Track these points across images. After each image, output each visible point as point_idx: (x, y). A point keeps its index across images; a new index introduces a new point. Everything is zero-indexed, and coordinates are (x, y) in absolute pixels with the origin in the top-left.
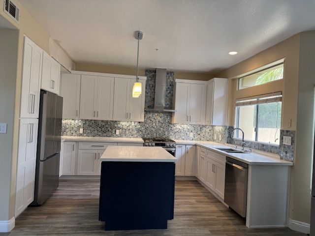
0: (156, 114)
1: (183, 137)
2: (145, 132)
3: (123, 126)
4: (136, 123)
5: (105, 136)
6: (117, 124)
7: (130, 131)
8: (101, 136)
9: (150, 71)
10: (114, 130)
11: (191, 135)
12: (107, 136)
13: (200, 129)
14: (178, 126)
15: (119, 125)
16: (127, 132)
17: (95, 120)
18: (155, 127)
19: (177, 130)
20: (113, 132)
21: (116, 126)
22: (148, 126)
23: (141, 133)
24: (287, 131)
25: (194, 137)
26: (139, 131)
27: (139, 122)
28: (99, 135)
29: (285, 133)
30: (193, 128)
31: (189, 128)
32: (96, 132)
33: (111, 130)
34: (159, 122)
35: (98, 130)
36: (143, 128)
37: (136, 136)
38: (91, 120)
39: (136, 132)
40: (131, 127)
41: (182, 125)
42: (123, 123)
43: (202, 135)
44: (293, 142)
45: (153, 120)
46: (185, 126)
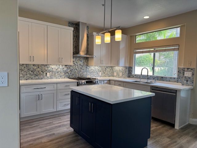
0: (78, 59)
1: (96, 76)
2: (71, 73)
3: (53, 68)
4: (63, 66)
5: (37, 79)
6: (48, 68)
7: (59, 73)
8: (33, 79)
9: (72, 24)
10: (45, 73)
11: (100, 74)
12: (39, 79)
13: (105, 69)
14: (92, 68)
15: (49, 69)
16: (57, 74)
17: (26, 65)
18: (78, 69)
19: (92, 71)
20: (45, 75)
21: (46, 69)
22: (72, 68)
23: (67, 74)
24: (188, 69)
25: (102, 75)
26: (66, 72)
27: (66, 66)
28: (32, 78)
29: (186, 70)
30: (101, 69)
31: (99, 68)
32: (29, 75)
33: (42, 73)
34: (80, 65)
35: (30, 74)
36: (69, 71)
37: (63, 77)
38: (23, 65)
39: (63, 73)
40: (59, 70)
41: (95, 67)
42: (53, 67)
43: (106, 73)
44: (193, 74)
45: (76, 63)
46: (97, 67)
